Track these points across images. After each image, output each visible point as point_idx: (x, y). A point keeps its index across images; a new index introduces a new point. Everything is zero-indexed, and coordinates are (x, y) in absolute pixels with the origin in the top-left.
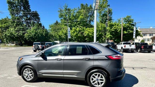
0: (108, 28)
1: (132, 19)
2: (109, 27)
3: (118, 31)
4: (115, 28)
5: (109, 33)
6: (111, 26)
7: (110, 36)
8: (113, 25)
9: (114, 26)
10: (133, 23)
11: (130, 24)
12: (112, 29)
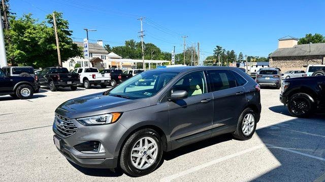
0: (12, 32)
1: (65, 20)
2: (15, 30)
3: (39, 43)
4: (31, 36)
5: (15, 46)
6: (20, 29)
7: (20, 53)
8: (25, 28)
9: (29, 31)
10: (68, 30)
11: (62, 31)
12: (22, 36)
